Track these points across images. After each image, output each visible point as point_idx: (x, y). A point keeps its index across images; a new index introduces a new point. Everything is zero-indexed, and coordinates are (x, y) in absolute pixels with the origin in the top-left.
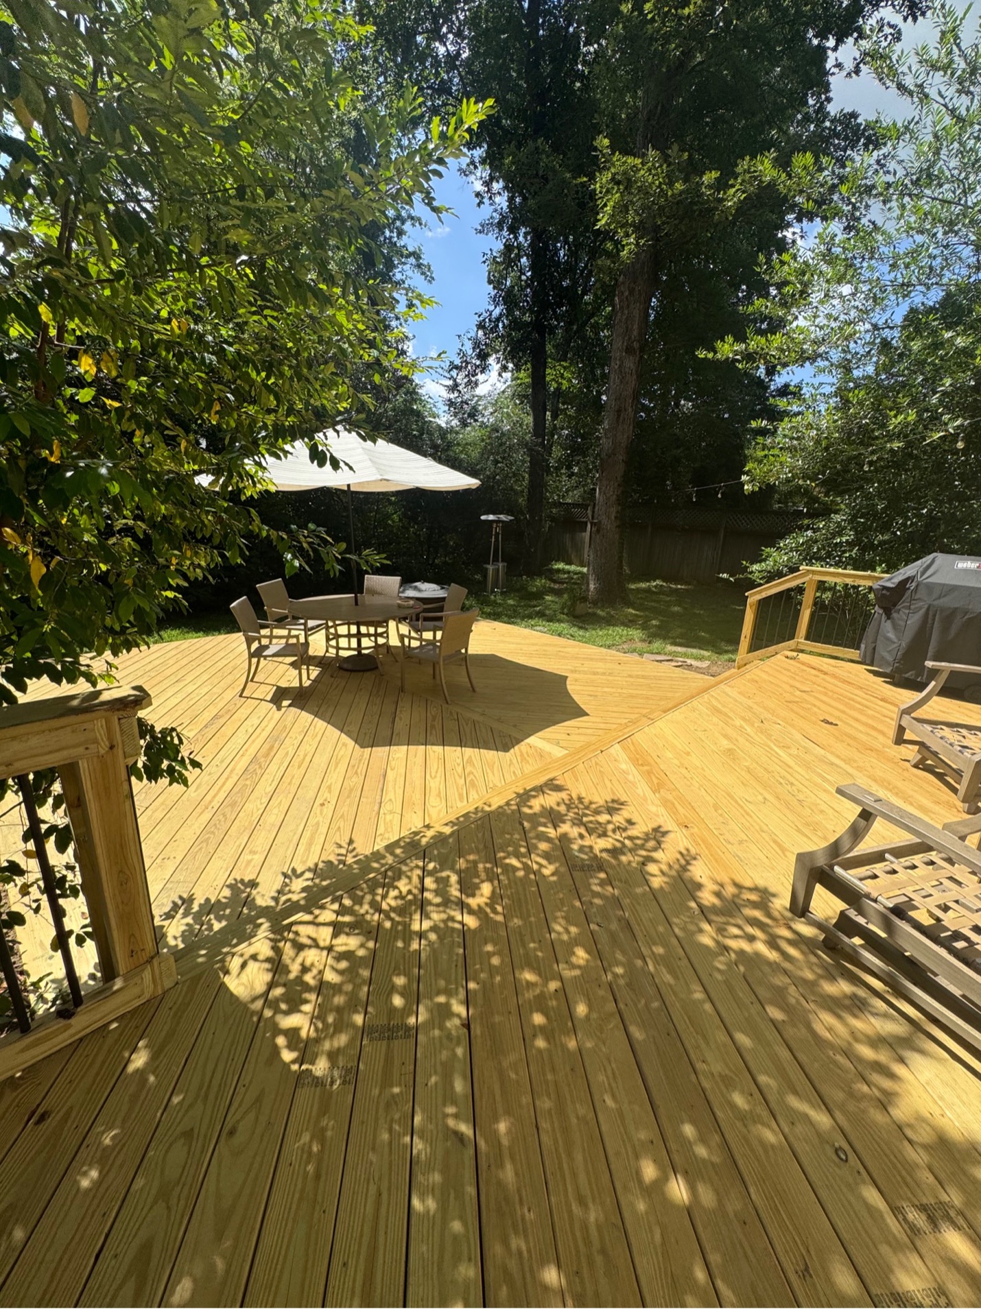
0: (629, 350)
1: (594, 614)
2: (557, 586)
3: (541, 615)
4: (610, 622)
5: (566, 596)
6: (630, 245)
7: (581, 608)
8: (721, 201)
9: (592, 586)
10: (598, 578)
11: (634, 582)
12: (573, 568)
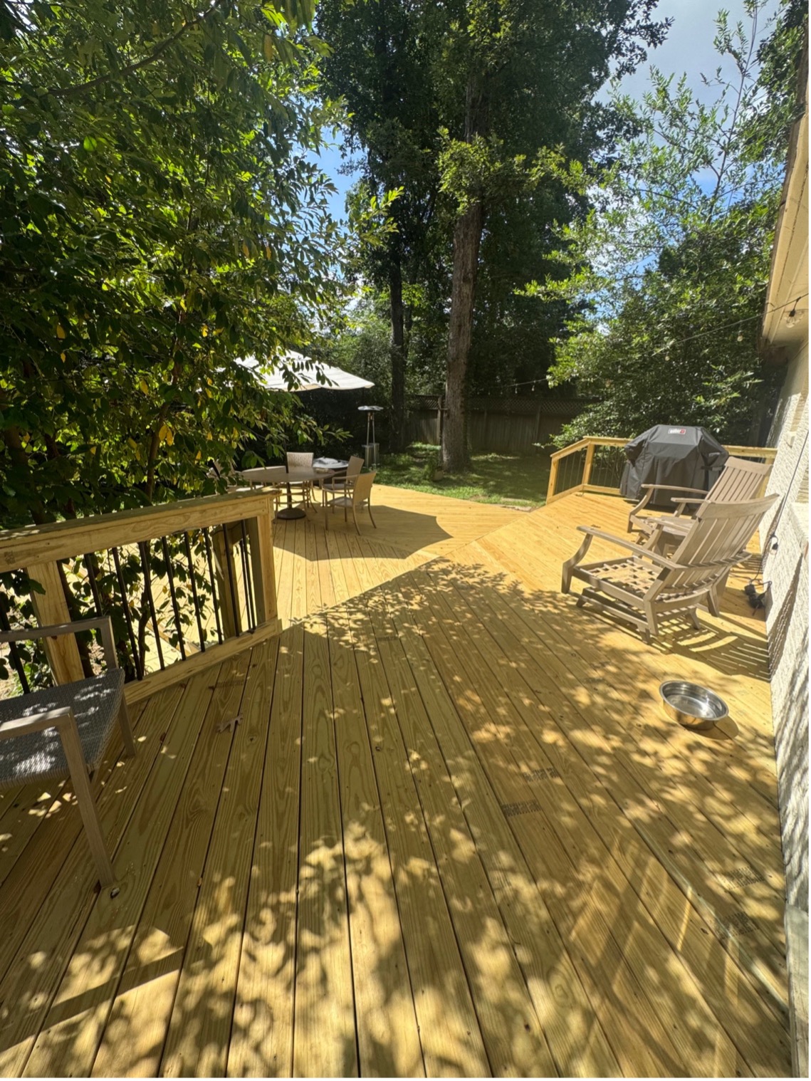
0: (465, 280)
1: (448, 479)
2: (418, 460)
3: (410, 481)
4: (459, 483)
5: (427, 466)
6: (464, 203)
7: (438, 475)
8: (528, 176)
9: (445, 458)
10: (449, 453)
11: (475, 455)
12: (428, 446)
